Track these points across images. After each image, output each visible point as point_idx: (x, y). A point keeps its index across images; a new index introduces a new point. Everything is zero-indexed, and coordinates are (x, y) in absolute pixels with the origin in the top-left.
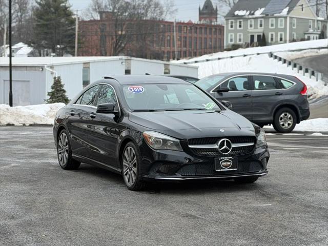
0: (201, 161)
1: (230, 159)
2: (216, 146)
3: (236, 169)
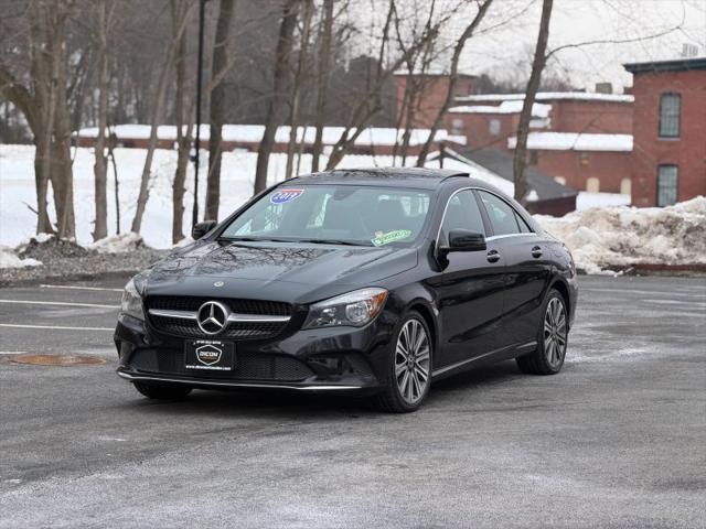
1: (217, 346)
2: (194, 316)
3: (229, 369)
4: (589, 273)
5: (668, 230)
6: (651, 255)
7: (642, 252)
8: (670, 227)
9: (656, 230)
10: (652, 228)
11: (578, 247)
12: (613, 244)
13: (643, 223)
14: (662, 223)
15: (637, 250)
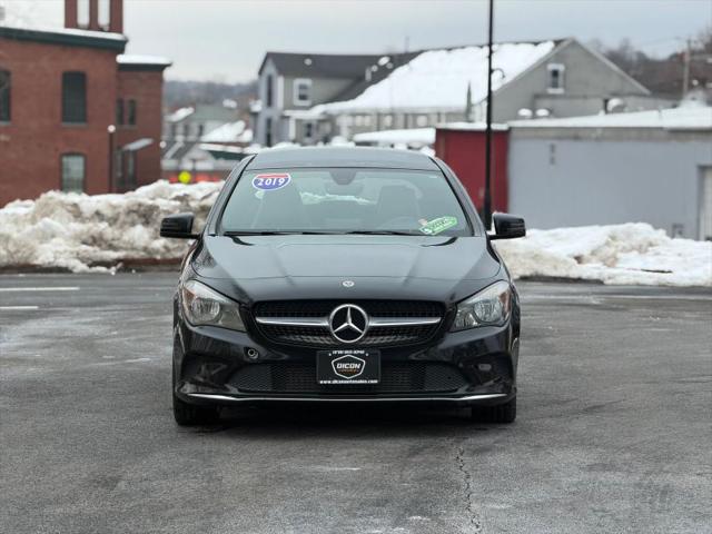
0: (285, 357)
1: (359, 355)
2: (325, 323)
3: (376, 382)
4: (75, 271)
5: (143, 220)
6: (133, 249)
7: (121, 245)
8: (144, 216)
9: (129, 220)
10: (122, 218)
11: (41, 243)
12: (84, 237)
13: (108, 212)
14: (134, 212)
15: (115, 243)
